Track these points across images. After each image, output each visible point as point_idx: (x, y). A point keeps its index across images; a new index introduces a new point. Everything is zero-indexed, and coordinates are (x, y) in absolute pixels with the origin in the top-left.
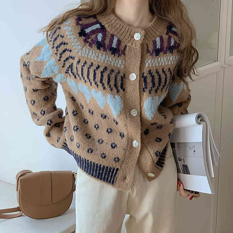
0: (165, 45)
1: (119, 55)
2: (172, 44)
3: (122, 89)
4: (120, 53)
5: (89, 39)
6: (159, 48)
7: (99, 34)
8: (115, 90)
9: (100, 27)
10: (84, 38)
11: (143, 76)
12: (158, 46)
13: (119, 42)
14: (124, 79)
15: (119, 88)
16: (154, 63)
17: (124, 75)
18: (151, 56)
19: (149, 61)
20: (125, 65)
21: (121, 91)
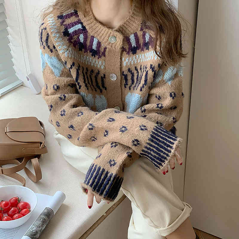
0: (141, 41)
1: (100, 57)
2: (147, 40)
3: (104, 88)
4: (101, 55)
5: (72, 39)
6: (135, 46)
7: (81, 35)
8: (98, 90)
9: (82, 27)
10: (68, 38)
11: (123, 75)
12: (134, 44)
13: (99, 44)
14: (104, 79)
15: (101, 88)
16: (132, 61)
17: (104, 75)
18: (128, 55)
19: (126, 60)
20: (105, 66)
21: (104, 90)
